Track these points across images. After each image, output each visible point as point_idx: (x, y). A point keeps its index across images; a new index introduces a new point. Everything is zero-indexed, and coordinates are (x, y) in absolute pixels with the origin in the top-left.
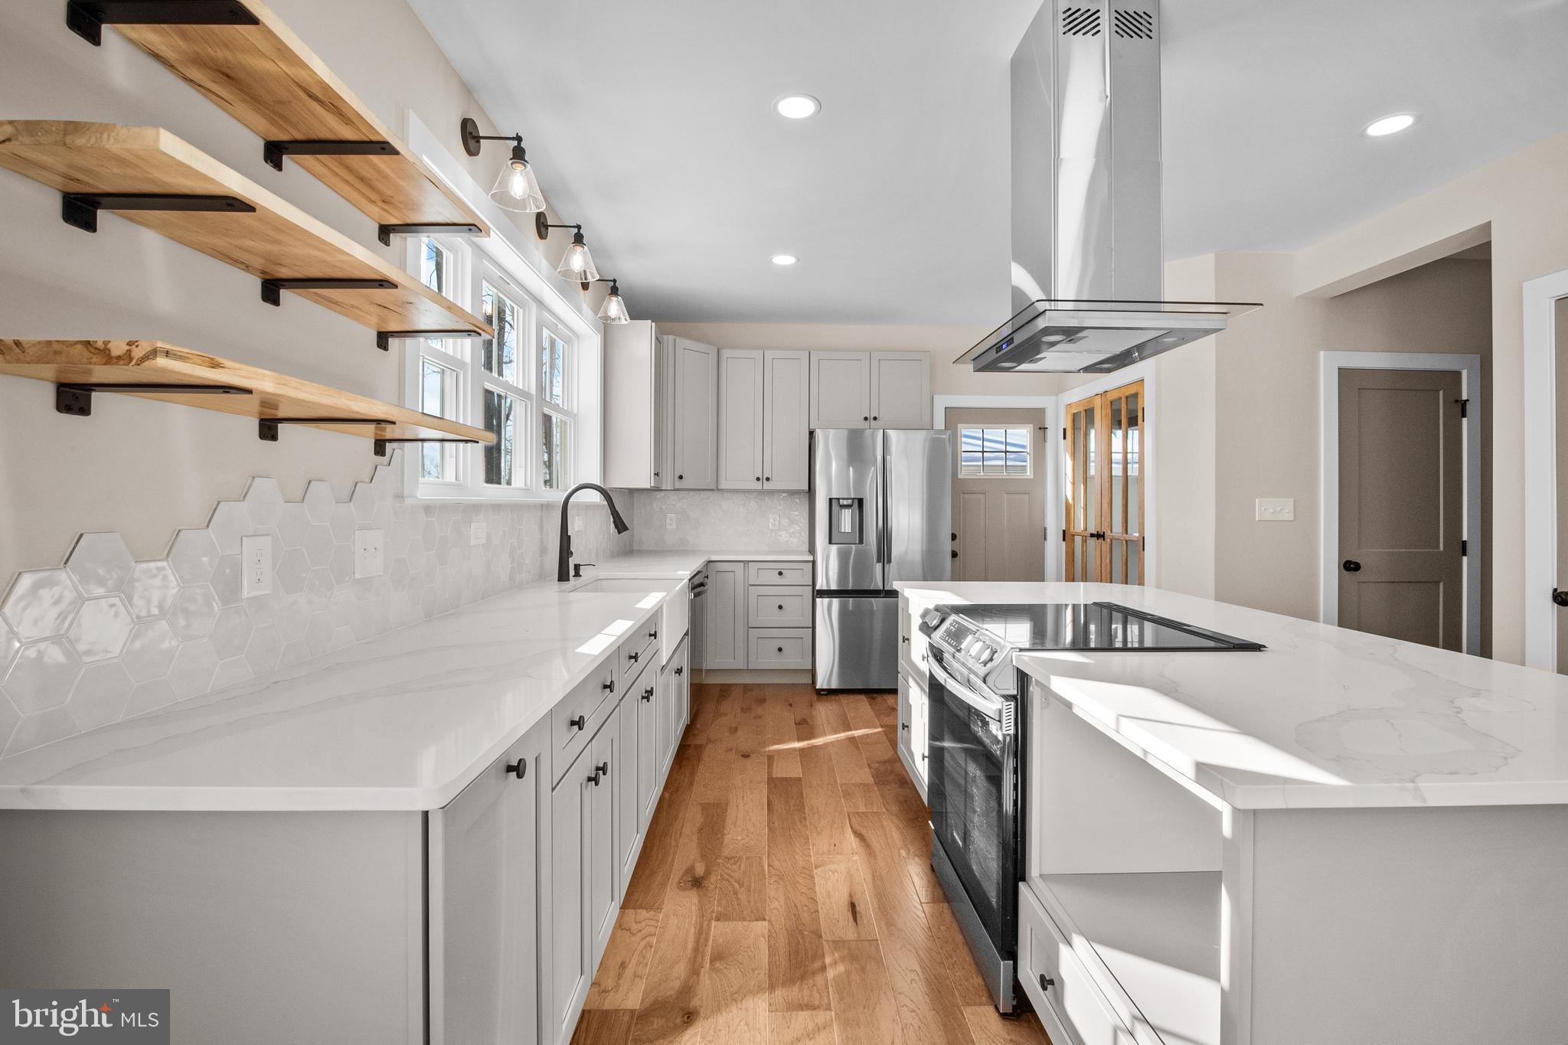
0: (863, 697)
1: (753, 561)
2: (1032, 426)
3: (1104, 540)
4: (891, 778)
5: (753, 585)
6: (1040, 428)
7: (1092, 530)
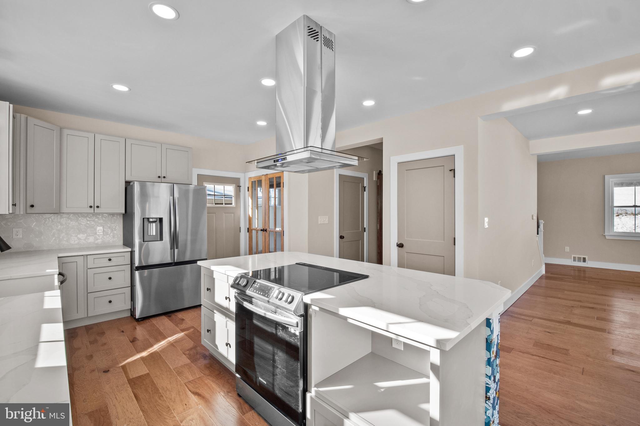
0: (164, 317)
1: (90, 255)
2: (235, 185)
3: (266, 232)
4: (198, 356)
5: (91, 268)
6: (238, 186)
7: (261, 227)
